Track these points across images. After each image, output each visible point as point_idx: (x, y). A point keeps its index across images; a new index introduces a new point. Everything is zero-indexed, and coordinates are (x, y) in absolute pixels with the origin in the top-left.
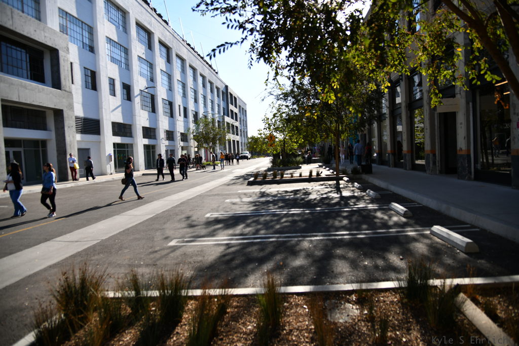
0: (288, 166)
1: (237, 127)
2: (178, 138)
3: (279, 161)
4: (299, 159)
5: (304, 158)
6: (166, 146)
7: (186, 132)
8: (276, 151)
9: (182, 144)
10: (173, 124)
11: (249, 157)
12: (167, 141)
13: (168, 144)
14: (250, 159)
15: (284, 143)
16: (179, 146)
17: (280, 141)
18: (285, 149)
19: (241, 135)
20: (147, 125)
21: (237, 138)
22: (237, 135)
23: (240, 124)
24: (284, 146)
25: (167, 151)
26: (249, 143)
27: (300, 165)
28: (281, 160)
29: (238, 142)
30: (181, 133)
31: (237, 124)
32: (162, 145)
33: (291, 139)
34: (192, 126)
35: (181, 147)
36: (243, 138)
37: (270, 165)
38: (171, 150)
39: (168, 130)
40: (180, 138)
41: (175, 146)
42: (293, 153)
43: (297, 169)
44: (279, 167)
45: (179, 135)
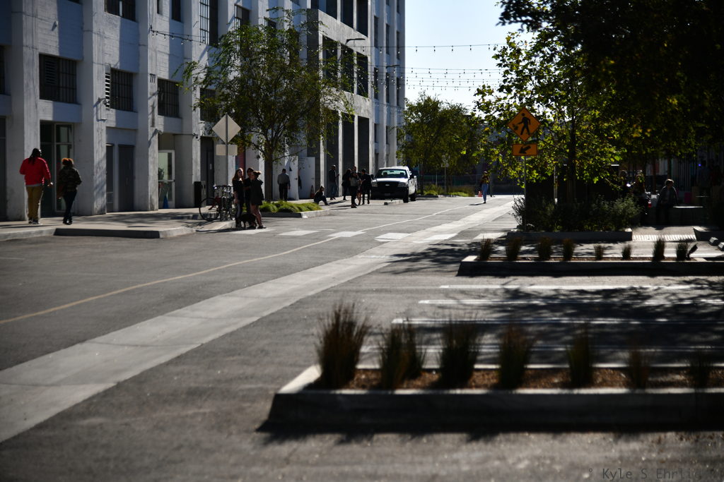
0: (581, 229)
1: (363, 60)
2: (150, 102)
3: (550, 208)
4: (625, 205)
5: (642, 202)
6: (108, 128)
7: (176, 79)
8: (542, 172)
9: (160, 123)
10: (133, 45)
11: (412, 190)
12: (113, 112)
13: (113, 124)
14: (413, 197)
15: (571, 145)
16: (151, 131)
17: (559, 137)
18: (573, 166)
19: (376, 96)
20: (54, 51)
21: (363, 106)
22: (363, 92)
23: (376, 44)
24: (572, 155)
25: (109, 149)
26: (411, 129)
27: (629, 230)
28: (558, 206)
29: (364, 122)
30: (161, 82)
31: (363, 45)
32: (96, 125)
33: (598, 131)
34: (200, 53)
35: (156, 139)
36: (385, 109)
37: (513, 224)
38: (121, 147)
39: (118, 67)
40: (156, 98)
41: (136, 130)
42: (601, 181)
43: (615, 242)
44: (549, 230)
45: (152, 87)
